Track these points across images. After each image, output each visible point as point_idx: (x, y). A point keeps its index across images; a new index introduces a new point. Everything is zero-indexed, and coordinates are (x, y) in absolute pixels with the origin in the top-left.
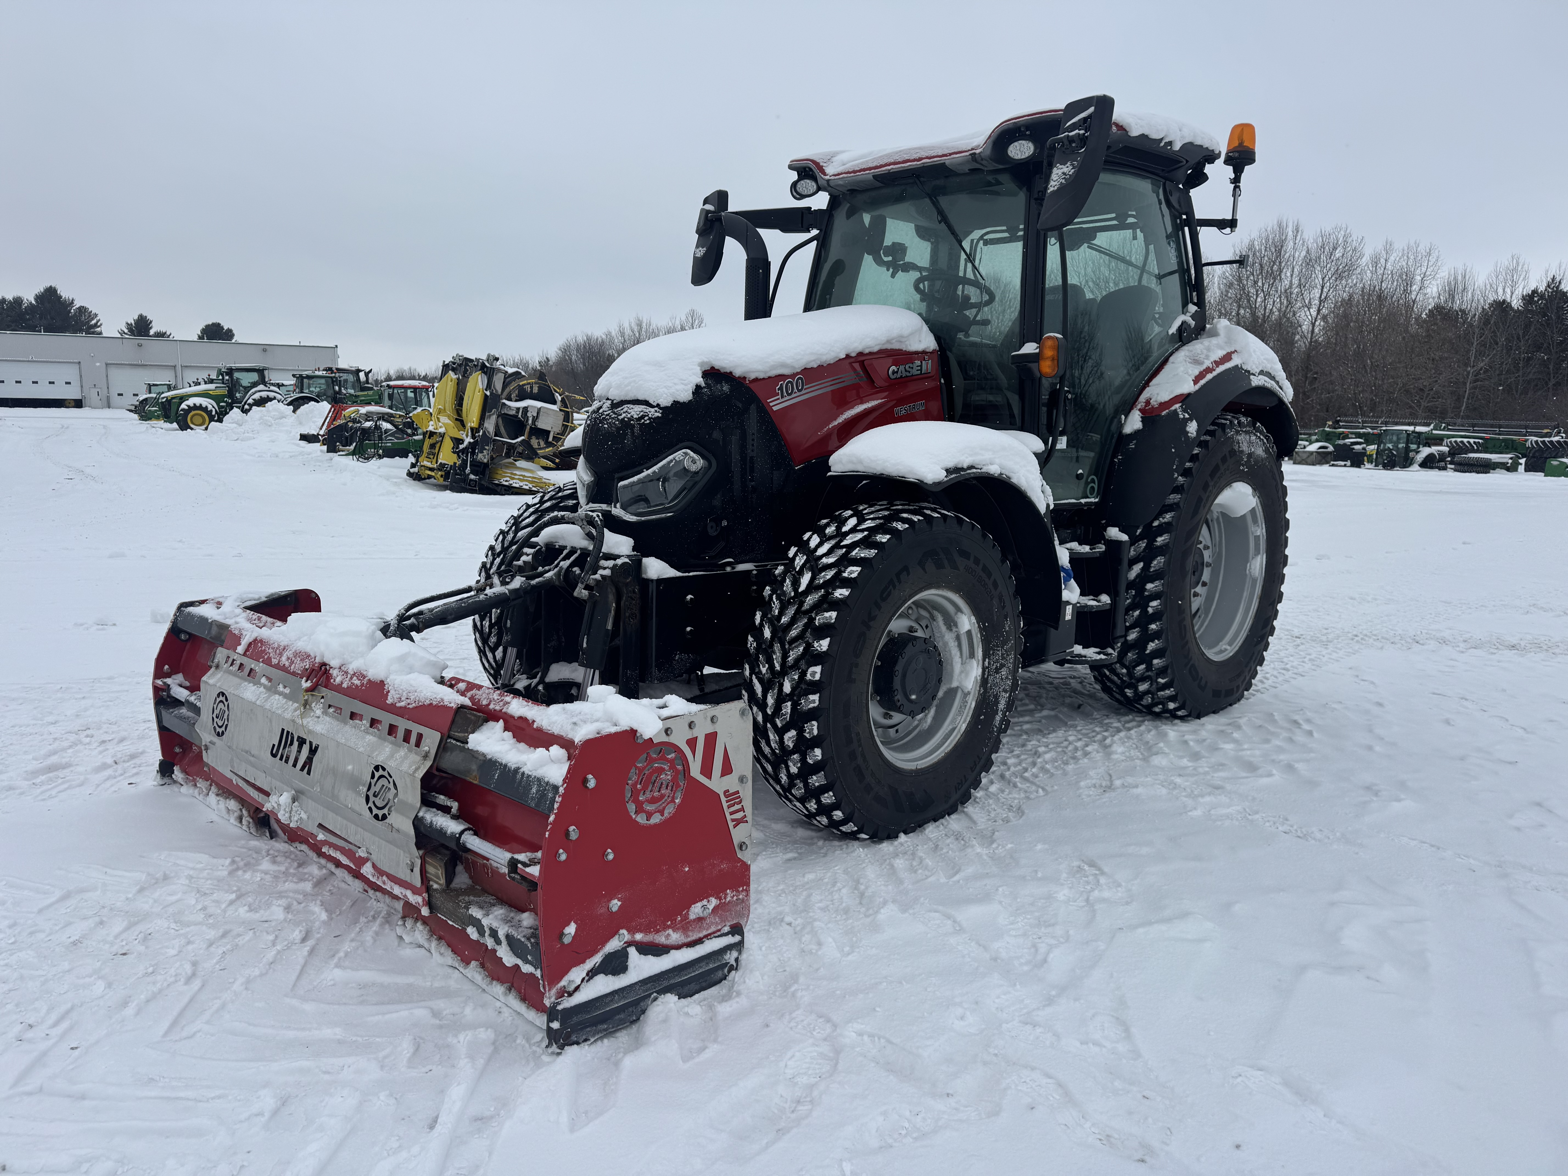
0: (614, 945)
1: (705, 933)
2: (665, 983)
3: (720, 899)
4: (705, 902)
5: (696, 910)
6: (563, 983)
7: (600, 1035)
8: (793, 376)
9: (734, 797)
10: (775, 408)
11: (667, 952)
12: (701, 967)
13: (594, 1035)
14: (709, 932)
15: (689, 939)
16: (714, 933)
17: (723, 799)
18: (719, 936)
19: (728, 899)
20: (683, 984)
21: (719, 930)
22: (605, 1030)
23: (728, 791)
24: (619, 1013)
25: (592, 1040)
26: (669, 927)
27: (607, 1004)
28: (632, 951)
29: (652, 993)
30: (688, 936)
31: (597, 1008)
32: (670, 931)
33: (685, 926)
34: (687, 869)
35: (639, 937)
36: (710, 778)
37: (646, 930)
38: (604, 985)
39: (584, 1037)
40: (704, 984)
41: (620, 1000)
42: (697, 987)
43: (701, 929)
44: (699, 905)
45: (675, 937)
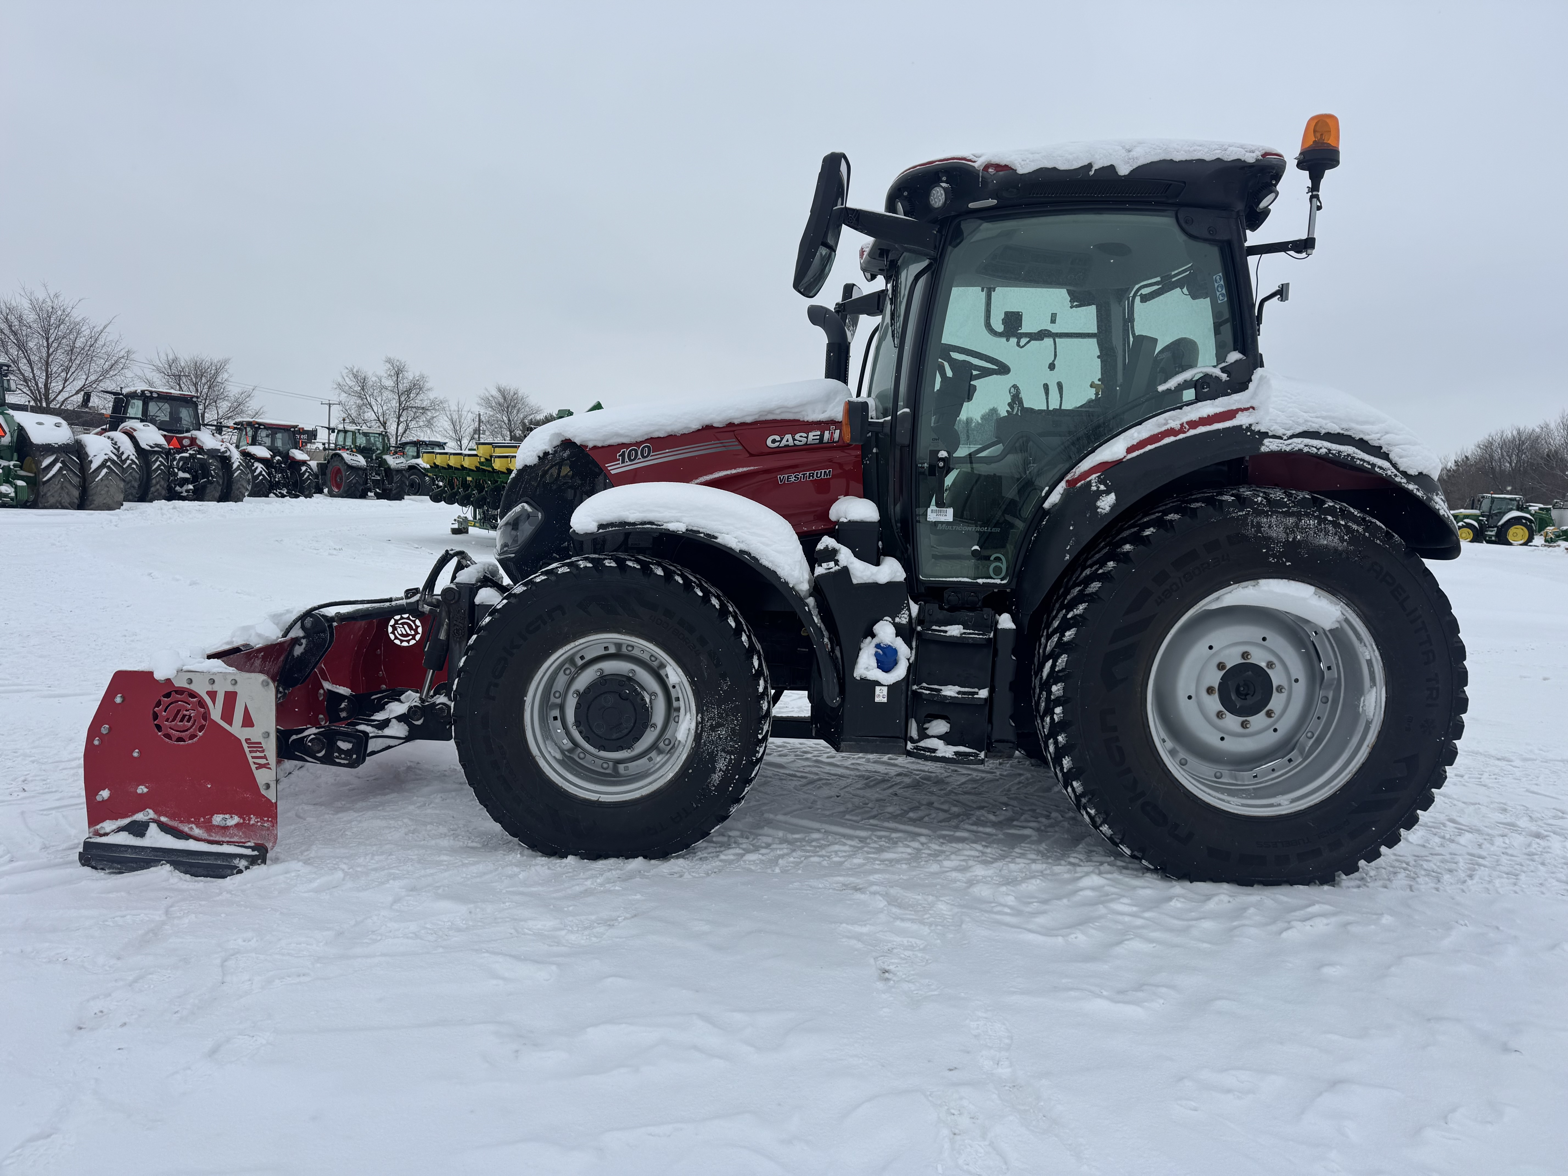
0: (140, 817)
1: (227, 839)
2: (174, 858)
3: (244, 819)
4: (227, 816)
5: (217, 819)
6: (98, 827)
7: (114, 871)
8: (638, 444)
9: (256, 746)
10: (613, 472)
11: (187, 839)
12: (209, 860)
13: (109, 868)
14: (232, 840)
15: (211, 838)
16: (237, 842)
17: (245, 745)
18: (238, 846)
19: (252, 822)
20: (192, 865)
21: (244, 843)
22: (118, 869)
23: (250, 739)
24: (132, 863)
25: (107, 871)
26: (192, 823)
27: (120, 852)
28: (153, 827)
29: (163, 860)
30: (211, 836)
31: (113, 851)
32: (194, 826)
33: (209, 827)
34: (209, 786)
35: (163, 819)
36: (230, 724)
37: (172, 817)
38: (125, 839)
39: (101, 866)
40: (211, 873)
41: (132, 854)
42: (205, 873)
43: (223, 835)
44: (221, 816)
45: (197, 831)
